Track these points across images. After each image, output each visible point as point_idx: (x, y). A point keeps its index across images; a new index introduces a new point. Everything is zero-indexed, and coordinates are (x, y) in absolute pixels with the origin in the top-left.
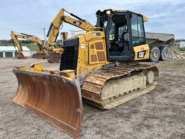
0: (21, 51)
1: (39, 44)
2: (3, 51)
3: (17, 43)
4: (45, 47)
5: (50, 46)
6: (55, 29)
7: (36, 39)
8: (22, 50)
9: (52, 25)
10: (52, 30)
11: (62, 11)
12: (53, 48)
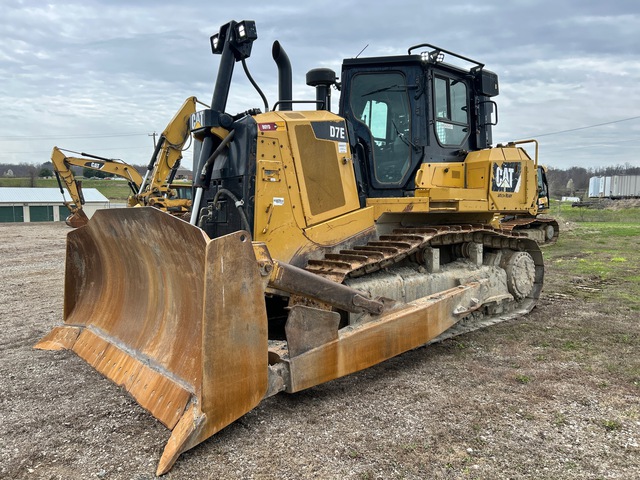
0: (79, 204)
1: (134, 183)
2: (24, 203)
3: (69, 180)
4: (144, 195)
5: (156, 193)
6: (171, 151)
7: (126, 169)
8: (83, 202)
9: (162, 140)
10: (161, 151)
11: (192, 103)
12: (163, 200)
